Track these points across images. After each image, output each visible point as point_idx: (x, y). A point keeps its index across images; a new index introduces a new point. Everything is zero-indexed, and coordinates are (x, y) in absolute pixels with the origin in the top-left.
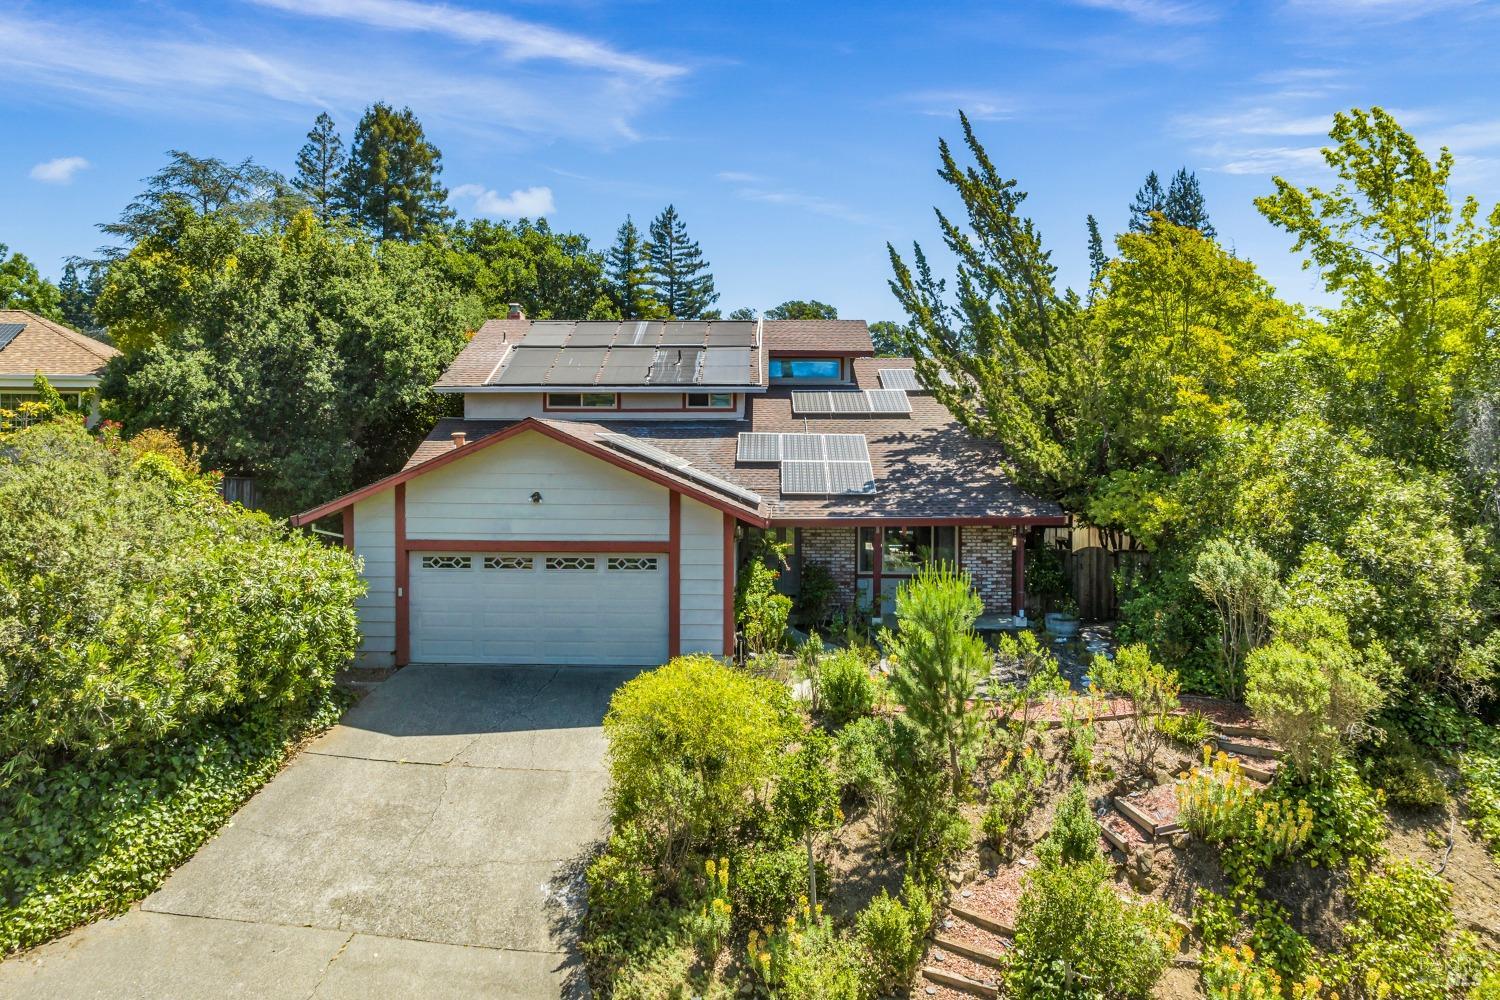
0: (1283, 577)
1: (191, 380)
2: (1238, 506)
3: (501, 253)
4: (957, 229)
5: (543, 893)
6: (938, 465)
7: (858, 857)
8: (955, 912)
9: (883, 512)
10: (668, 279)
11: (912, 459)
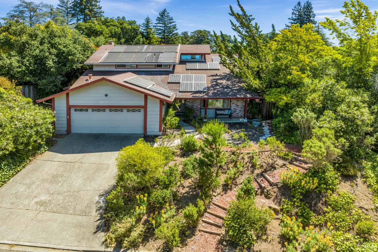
0: (317, 118)
1: (13, 64)
2: (307, 100)
3: (111, 25)
4: (236, 25)
5: (96, 199)
6: (225, 83)
7: (187, 189)
8: (213, 204)
9: (208, 96)
10: (164, 25)
11: (218, 81)
